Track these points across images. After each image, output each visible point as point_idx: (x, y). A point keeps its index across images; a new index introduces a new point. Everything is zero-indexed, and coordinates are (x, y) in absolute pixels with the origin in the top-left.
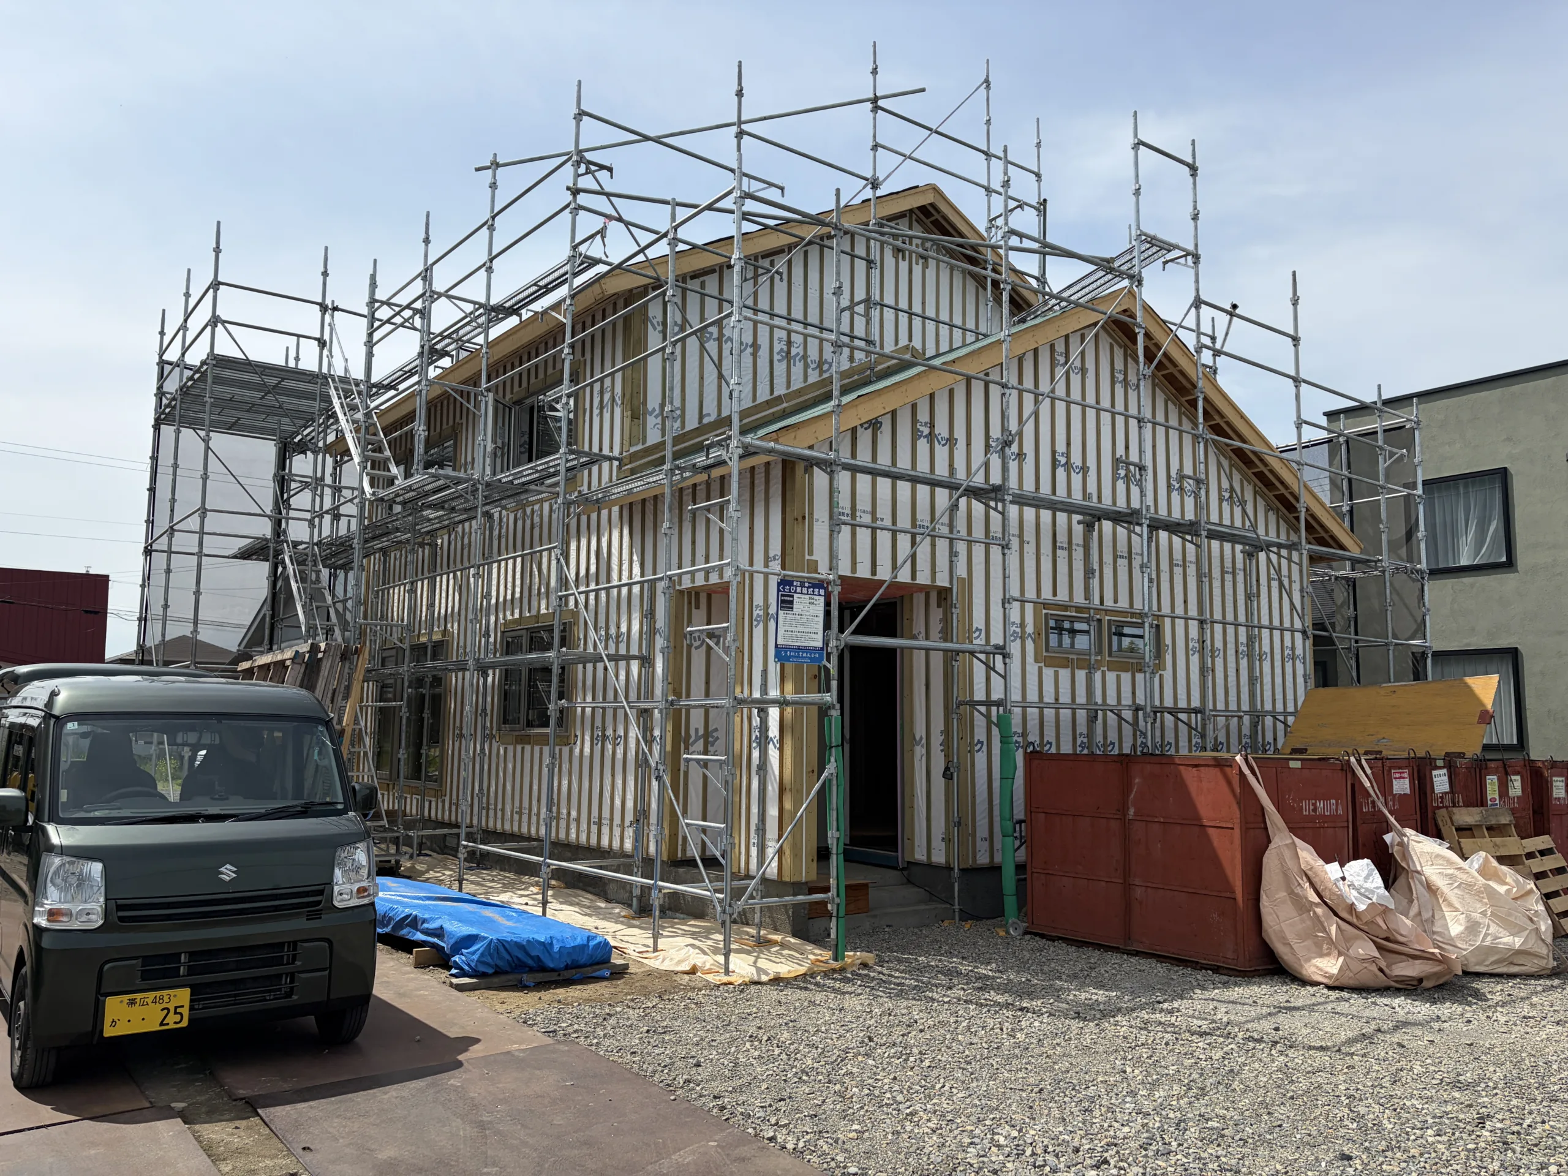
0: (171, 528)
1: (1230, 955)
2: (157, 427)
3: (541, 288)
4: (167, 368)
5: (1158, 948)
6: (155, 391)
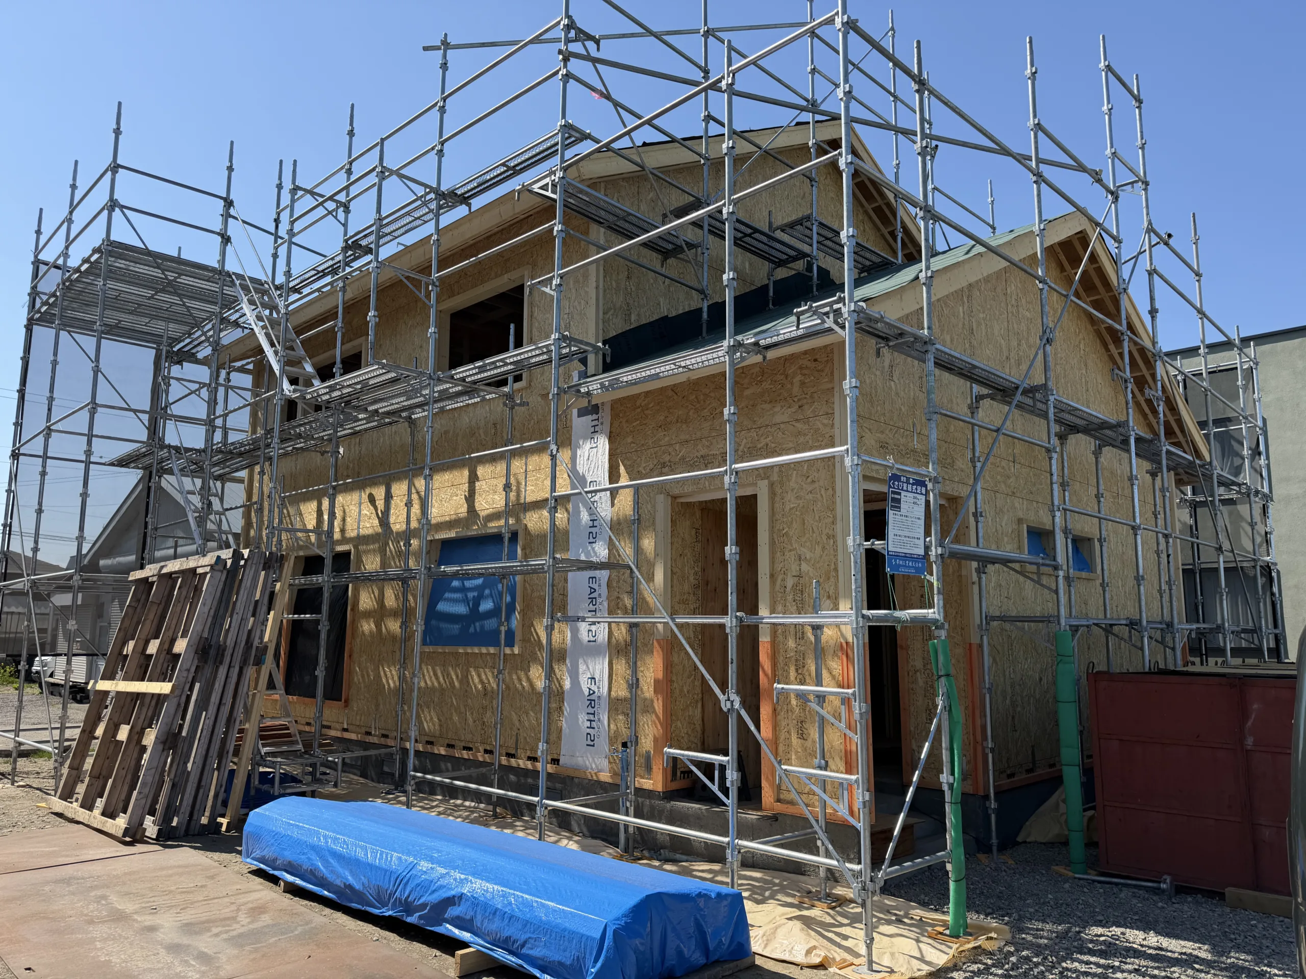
0: (48, 428)
2: (29, 328)
3: (509, 168)
4: (43, 268)
6: (29, 291)
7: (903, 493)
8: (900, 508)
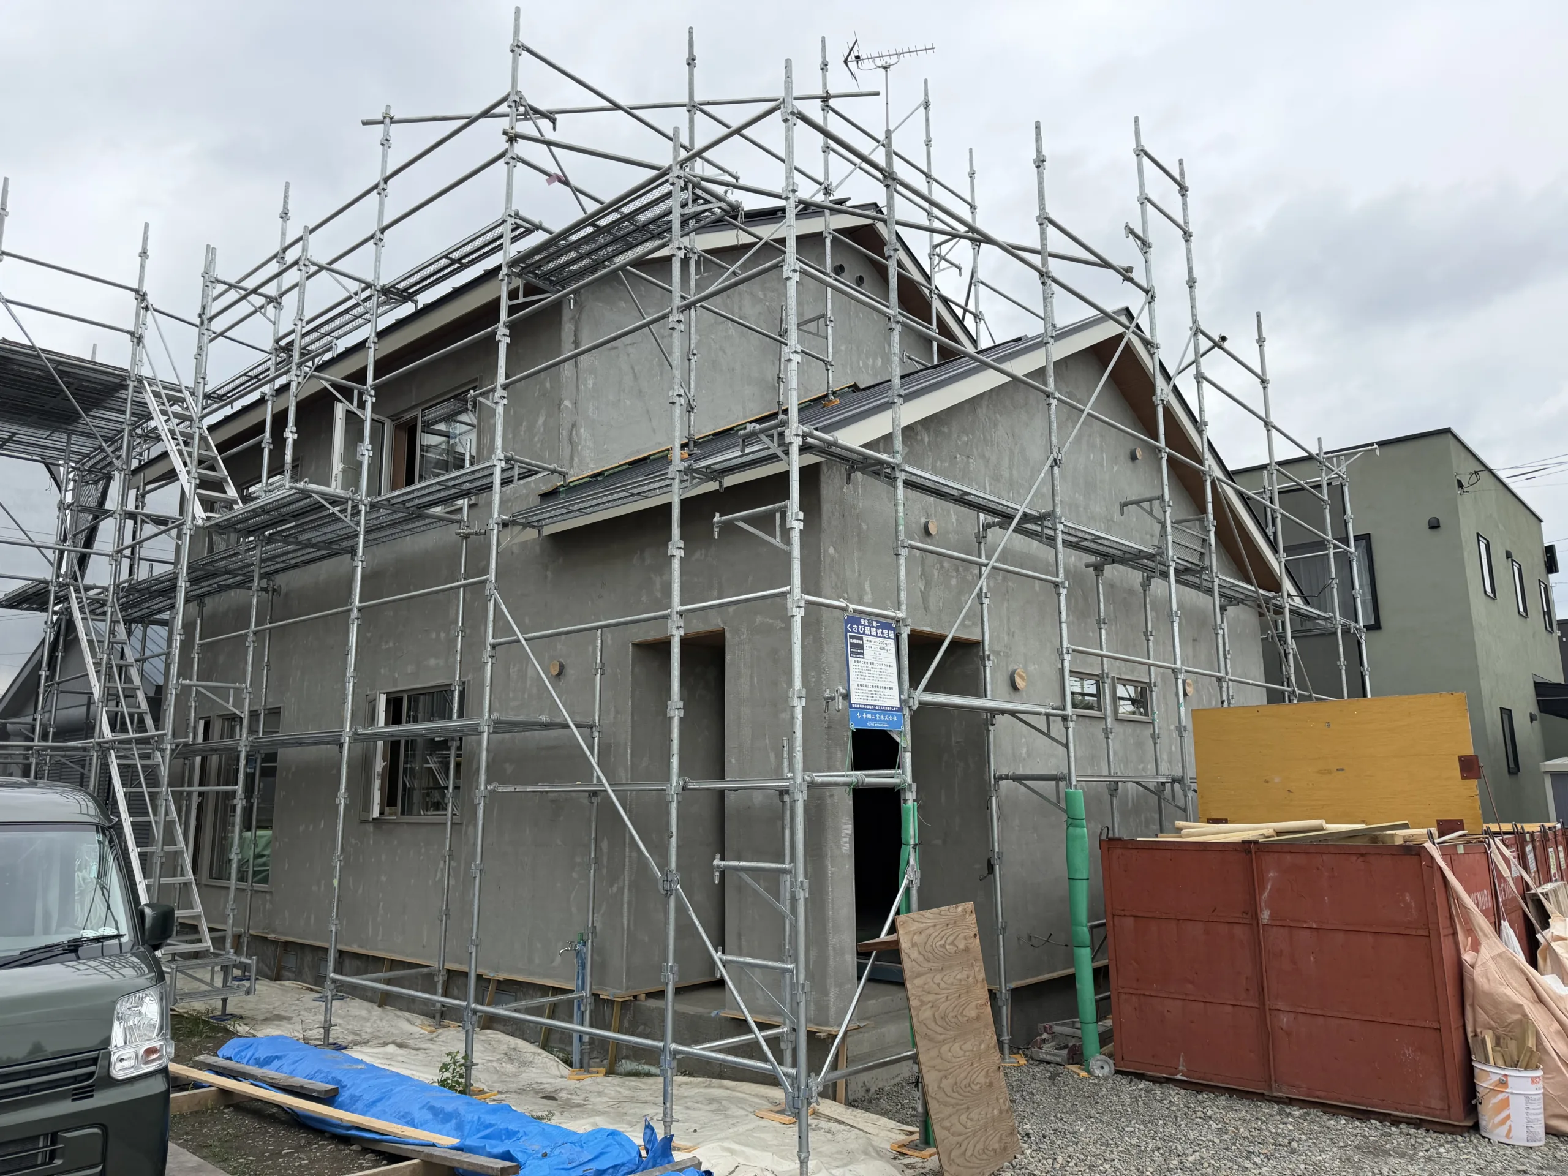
1: (1436, 1103)
5: (1322, 1094)
7: (865, 638)
8: (863, 654)
